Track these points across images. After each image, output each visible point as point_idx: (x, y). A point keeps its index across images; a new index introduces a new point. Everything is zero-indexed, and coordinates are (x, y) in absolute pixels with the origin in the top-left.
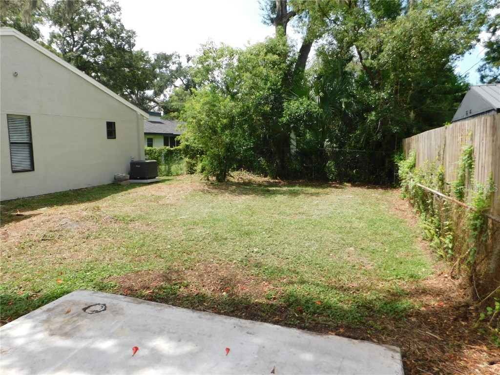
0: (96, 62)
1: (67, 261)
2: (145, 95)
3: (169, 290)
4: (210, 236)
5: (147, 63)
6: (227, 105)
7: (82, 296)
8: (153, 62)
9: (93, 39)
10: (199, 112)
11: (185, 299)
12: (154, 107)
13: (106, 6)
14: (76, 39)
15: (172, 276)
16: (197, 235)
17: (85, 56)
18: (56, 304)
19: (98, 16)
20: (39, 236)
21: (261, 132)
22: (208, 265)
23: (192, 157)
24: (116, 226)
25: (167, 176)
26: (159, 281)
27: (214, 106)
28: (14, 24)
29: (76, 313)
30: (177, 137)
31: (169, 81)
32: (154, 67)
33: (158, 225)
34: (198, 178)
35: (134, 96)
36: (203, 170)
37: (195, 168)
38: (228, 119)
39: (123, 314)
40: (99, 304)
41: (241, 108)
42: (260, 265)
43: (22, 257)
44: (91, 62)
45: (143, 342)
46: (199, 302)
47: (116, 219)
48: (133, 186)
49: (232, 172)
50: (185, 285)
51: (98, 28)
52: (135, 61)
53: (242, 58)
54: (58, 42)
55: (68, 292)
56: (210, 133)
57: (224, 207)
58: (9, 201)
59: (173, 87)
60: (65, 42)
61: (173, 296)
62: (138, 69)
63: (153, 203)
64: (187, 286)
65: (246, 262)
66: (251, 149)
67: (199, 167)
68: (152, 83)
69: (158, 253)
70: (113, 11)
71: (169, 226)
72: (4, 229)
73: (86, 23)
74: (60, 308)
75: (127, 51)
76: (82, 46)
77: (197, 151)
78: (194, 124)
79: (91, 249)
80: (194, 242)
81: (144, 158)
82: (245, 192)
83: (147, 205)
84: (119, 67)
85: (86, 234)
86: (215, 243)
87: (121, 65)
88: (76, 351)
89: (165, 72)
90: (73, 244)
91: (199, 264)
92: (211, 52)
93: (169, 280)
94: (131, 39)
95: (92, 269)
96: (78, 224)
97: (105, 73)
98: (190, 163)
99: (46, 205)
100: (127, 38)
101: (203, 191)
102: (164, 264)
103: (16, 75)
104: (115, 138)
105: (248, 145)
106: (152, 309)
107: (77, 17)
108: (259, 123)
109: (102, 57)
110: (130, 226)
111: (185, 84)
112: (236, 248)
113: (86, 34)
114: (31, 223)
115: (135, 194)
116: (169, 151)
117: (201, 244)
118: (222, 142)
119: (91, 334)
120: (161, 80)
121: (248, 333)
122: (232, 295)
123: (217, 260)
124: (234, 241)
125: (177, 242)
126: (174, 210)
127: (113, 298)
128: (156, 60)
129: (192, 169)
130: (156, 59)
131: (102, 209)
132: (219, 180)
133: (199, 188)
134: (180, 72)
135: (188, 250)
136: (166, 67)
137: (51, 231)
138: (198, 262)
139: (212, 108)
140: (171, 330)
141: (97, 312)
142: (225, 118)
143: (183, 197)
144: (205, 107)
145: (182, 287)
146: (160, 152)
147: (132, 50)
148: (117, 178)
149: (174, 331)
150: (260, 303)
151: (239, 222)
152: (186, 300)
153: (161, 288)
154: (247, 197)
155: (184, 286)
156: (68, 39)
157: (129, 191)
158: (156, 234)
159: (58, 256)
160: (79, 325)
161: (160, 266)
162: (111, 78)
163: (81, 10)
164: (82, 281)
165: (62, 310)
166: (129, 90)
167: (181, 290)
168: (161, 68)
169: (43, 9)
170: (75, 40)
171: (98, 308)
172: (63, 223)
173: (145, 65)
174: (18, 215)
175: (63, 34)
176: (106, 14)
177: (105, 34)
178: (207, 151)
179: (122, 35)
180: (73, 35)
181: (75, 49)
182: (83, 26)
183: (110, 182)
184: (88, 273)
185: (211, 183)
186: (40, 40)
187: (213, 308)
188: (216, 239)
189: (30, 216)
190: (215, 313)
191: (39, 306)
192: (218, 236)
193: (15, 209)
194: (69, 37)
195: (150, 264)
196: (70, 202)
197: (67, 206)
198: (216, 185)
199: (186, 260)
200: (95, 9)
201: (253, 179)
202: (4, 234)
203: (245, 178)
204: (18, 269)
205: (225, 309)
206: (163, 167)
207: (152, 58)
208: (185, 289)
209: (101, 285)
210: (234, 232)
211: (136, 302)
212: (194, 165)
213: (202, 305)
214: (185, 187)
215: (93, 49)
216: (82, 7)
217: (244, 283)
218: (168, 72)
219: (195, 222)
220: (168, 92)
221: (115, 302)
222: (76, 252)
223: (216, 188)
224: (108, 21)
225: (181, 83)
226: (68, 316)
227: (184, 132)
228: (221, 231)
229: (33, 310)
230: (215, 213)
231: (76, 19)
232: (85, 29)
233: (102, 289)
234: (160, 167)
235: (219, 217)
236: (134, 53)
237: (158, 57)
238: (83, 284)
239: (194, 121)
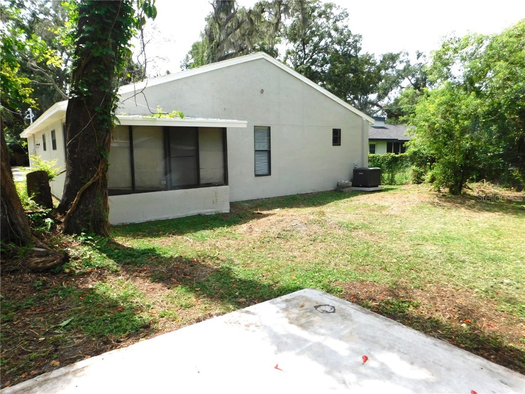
0: (323, 72)
1: (297, 260)
2: (368, 99)
3: (396, 307)
4: (443, 255)
5: (372, 65)
6: (470, 102)
7: (313, 294)
8: (378, 63)
9: (322, 49)
10: (433, 115)
11: (415, 320)
12: (377, 111)
13: (335, 15)
14: (307, 51)
15: (400, 293)
16: (426, 252)
17: (313, 67)
18: (292, 297)
19: (327, 27)
20: (275, 234)
21: (516, 135)
22: (442, 288)
23: (419, 165)
24: (340, 232)
25: (390, 184)
26: (386, 295)
27: (452, 106)
28: (260, 49)
29: (309, 309)
30: (406, 143)
31: (395, 82)
32: (379, 69)
33: (383, 236)
34: (426, 189)
35: (356, 102)
36: (433, 180)
37: (423, 177)
38: (470, 121)
39: (351, 320)
40: (328, 305)
41: (489, 106)
42: (514, 301)
43: (262, 250)
44: (318, 72)
45: (372, 353)
46: (431, 327)
47: (340, 225)
48: (355, 193)
49: (470, 183)
50: (415, 305)
51: (326, 38)
52: (360, 65)
53: (494, 44)
54: (292, 57)
55: (301, 288)
56: (444, 138)
57: (459, 224)
58: (252, 200)
59: (399, 88)
60: (297, 56)
61: (401, 314)
62: (363, 73)
63: (375, 213)
64: (416, 307)
65: (492, 294)
66: (500, 156)
67: (428, 177)
68: (376, 86)
69: (384, 266)
70: (341, 18)
71: (394, 239)
72: (249, 224)
73: (315, 36)
74: (295, 302)
75: (353, 57)
76: (311, 57)
77: (427, 158)
78: (426, 128)
79: (317, 252)
80: (424, 260)
81: (367, 165)
82: (488, 208)
83: (370, 215)
84: (344, 74)
85: (312, 238)
86: (450, 264)
87: (346, 71)
88: (310, 344)
89: (391, 73)
90: (302, 245)
91: (431, 285)
92: (452, 43)
93: (396, 296)
94: (358, 43)
95: (319, 271)
96: (306, 227)
97: (330, 81)
98: (417, 171)
99: (278, 207)
100: (353, 43)
101: (432, 203)
102: (390, 279)
103: (262, 91)
104: (340, 145)
105: (495, 151)
106: (380, 322)
107: (309, 31)
108: (513, 123)
109: (329, 65)
110: (353, 234)
111: (413, 84)
112: (479, 274)
113: (316, 46)
114: (269, 221)
115: (358, 202)
116: (393, 157)
117: (431, 262)
118: (460, 148)
119: (323, 331)
120: (386, 82)
121: (502, 382)
122: (474, 329)
123: (453, 284)
124: (474, 265)
125: (404, 257)
126: (399, 222)
127: (341, 303)
128: (381, 62)
129: (420, 178)
130: (382, 60)
131: (327, 215)
132: (452, 192)
133: (427, 200)
134: (408, 71)
135: (417, 267)
136: (392, 67)
137: (284, 230)
138: (429, 282)
139: (450, 108)
140: (402, 350)
141: (327, 312)
142: (466, 119)
143: (409, 208)
144: (441, 108)
145: (411, 306)
146: (384, 159)
147: (358, 54)
148: (339, 184)
149: (405, 352)
150: (518, 350)
151: (481, 244)
152: (416, 322)
153: (388, 303)
154: (491, 214)
155: (413, 306)
156: (300, 53)
157: (352, 198)
158: (381, 245)
159: (290, 254)
160: (312, 321)
161: (385, 280)
162: (336, 85)
163: (313, 23)
164: (311, 281)
165: (298, 304)
166: (352, 96)
167: (410, 309)
168: (386, 69)
169: (282, 30)
170: (306, 53)
171: (328, 309)
172: (293, 225)
173: (370, 68)
174: (258, 213)
175: (296, 49)
176: (335, 22)
177: (332, 42)
178: (439, 158)
179: (349, 41)
180: (304, 49)
181: (305, 62)
182: (313, 38)
183: (332, 189)
184: (316, 274)
185: (443, 195)
186: (278, 58)
187: (450, 338)
188: (450, 260)
189: (267, 215)
190: (453, 344)
191: (278, 296)
192: (453, 257)
193: (256, 208)
194: (301, 51)
195: (376, 276)
196: (298, 206)
197: (296, 209)
198: (448, 198)
199: (415, 278)
200: (325, 20)
201: (500, 193)
202: (249, 229)
203: (487, 191)
204: (260, 260)
205: (466, 344)
206: (386, 176)
207: (378, 59)
208: (414, 309)
209: (328, 287)
210: (475, 255)
211: (364, 311)
212: (421, 174)
213: (436, 331)
214: (411, 197)
215: (321, 59)
216: (313, 20)
217: (491, 319)
218: (394, 73)
219: (424, 238)
220: (394, 94)
221: (343, 306)
222: (304, 253)
223: (449, 202)
224: (336, 30)
225: (409, 83)
226: (303, 310)
227: (415, 137)
228: (457, 251)
229: (275, 298)
230: (448, 230)
231: (308, 33)
232: (315, 41)
233: (329, 291)
234: (383, 174)
235: (454, 235)
236: (359, 56)
237: (384, 59)
238: (312, 283)
239: (426, 124)
